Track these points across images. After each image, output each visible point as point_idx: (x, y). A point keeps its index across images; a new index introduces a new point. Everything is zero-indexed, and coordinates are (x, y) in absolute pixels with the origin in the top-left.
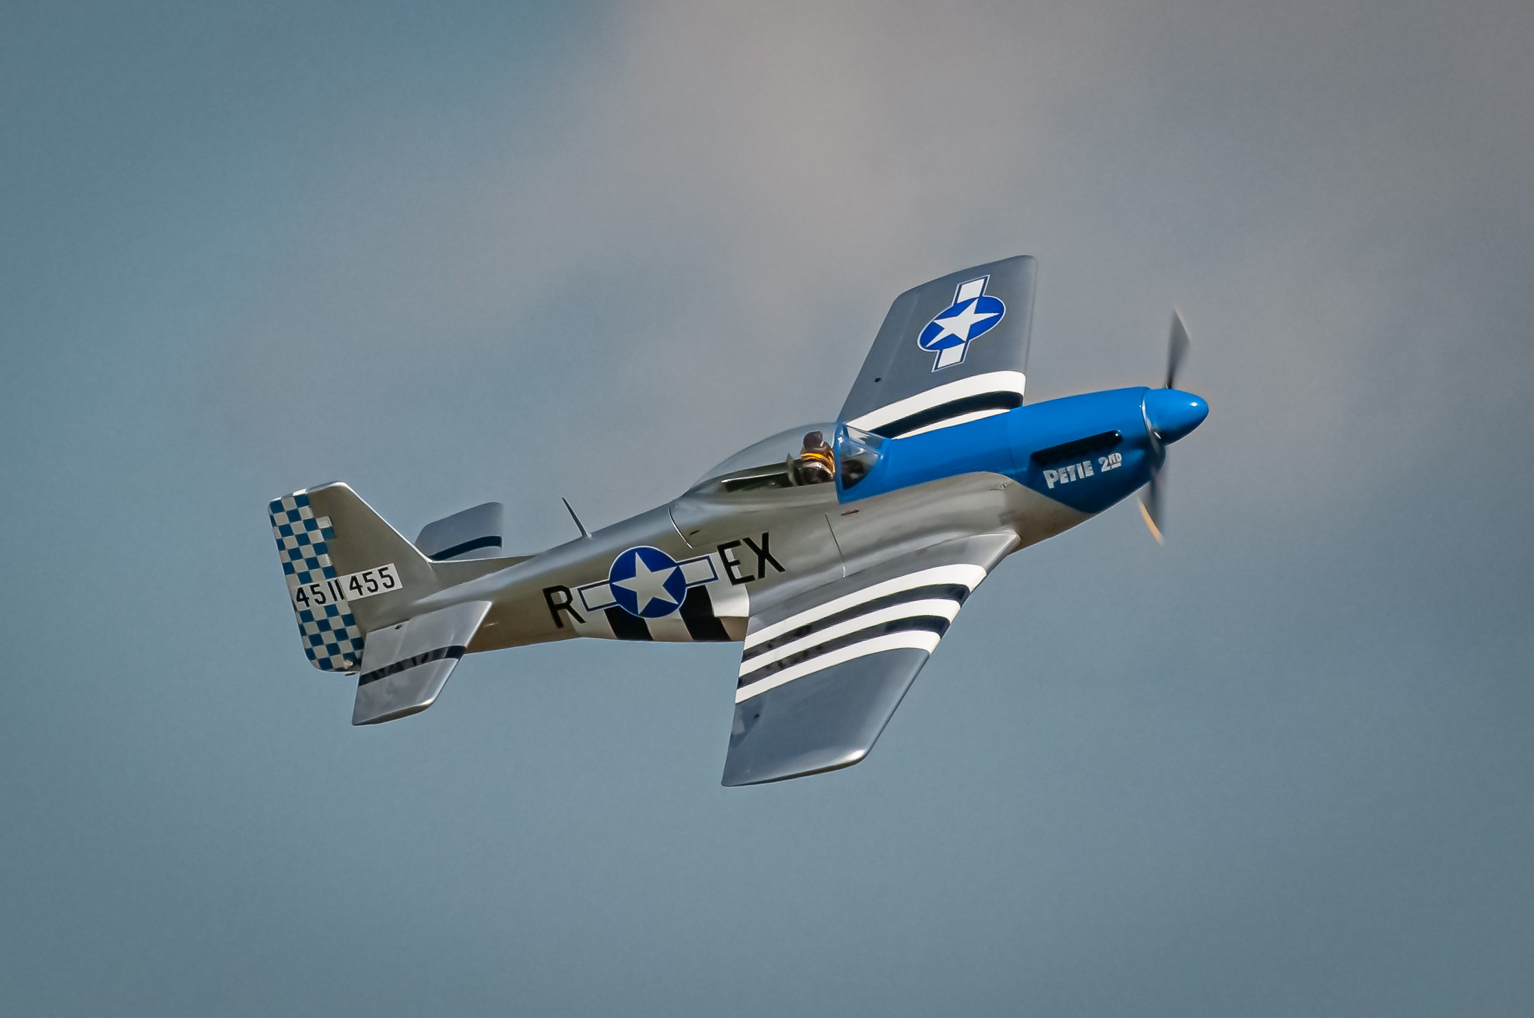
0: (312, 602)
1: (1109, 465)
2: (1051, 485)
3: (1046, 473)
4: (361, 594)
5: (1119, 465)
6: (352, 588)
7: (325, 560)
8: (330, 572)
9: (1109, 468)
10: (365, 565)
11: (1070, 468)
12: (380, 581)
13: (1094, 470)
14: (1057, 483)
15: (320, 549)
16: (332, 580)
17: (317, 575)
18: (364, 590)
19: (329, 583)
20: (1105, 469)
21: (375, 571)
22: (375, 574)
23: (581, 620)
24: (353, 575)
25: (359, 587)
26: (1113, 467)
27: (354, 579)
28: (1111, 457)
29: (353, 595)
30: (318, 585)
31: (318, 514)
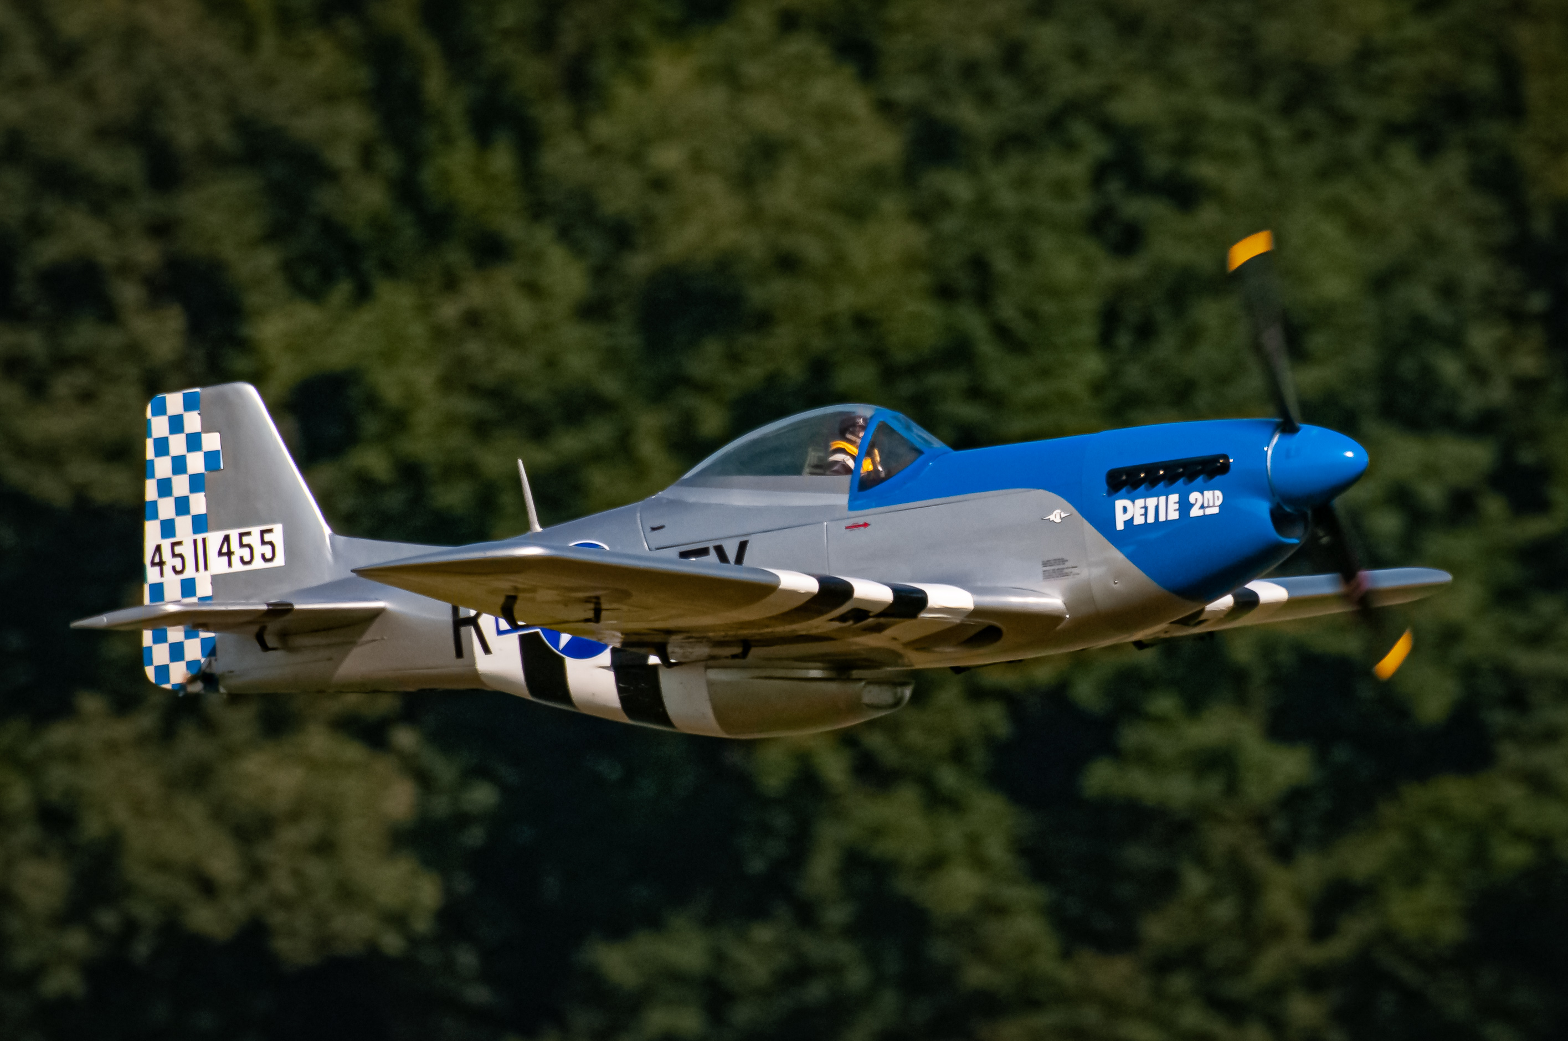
0: (167, 569)
1: (1202, 507)
2: (1120, 526)
3: (1119, 504)
4: (230, 564)
5: (1215, 510)
6: (220, 554)
7: (199, 504)
8: (200, 524)
9: (1200, 513)
10: (244, 518)
11: (1152, 502)
12: (259, 549)
13: (1180, 510)
14: (1129, 523)
15: (197, 483)
16: (199, 537)
17: (184, 525)
18: (235, 559)
19: (195, 541)
20: (1195, 512)
21: (256, 531)
22: (254, 540)
23: (487, 650)
24: (227, 532)
25: (229, 554)
26: (1209, 511)
27: (227, 539)
28: (1208, 494)
29: (218, 565)
30: (180, 543)
31: (207, 428)
